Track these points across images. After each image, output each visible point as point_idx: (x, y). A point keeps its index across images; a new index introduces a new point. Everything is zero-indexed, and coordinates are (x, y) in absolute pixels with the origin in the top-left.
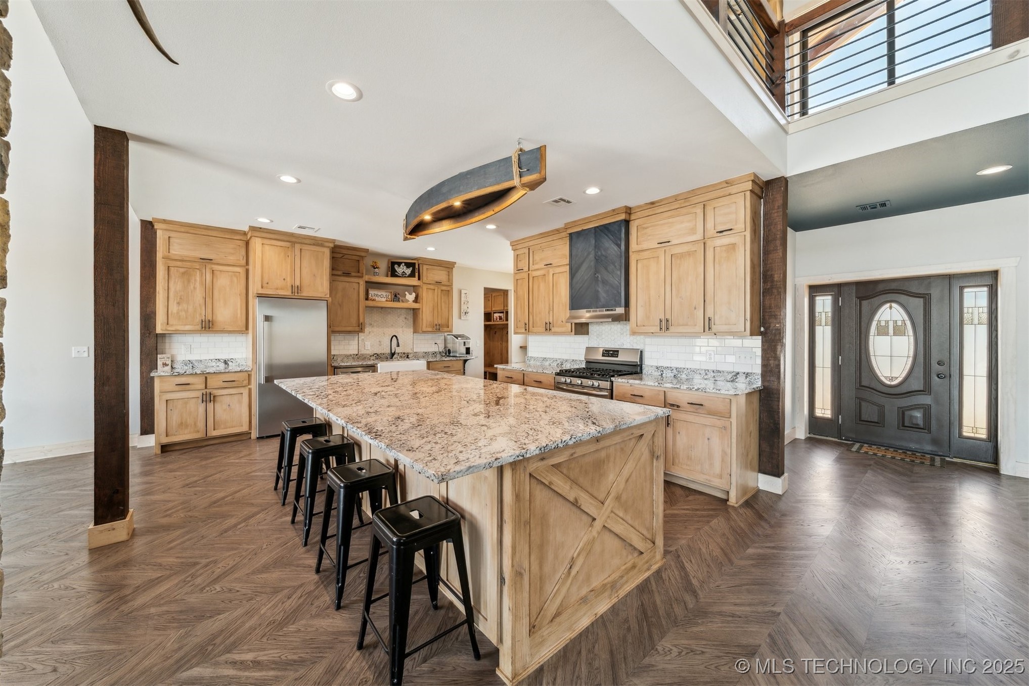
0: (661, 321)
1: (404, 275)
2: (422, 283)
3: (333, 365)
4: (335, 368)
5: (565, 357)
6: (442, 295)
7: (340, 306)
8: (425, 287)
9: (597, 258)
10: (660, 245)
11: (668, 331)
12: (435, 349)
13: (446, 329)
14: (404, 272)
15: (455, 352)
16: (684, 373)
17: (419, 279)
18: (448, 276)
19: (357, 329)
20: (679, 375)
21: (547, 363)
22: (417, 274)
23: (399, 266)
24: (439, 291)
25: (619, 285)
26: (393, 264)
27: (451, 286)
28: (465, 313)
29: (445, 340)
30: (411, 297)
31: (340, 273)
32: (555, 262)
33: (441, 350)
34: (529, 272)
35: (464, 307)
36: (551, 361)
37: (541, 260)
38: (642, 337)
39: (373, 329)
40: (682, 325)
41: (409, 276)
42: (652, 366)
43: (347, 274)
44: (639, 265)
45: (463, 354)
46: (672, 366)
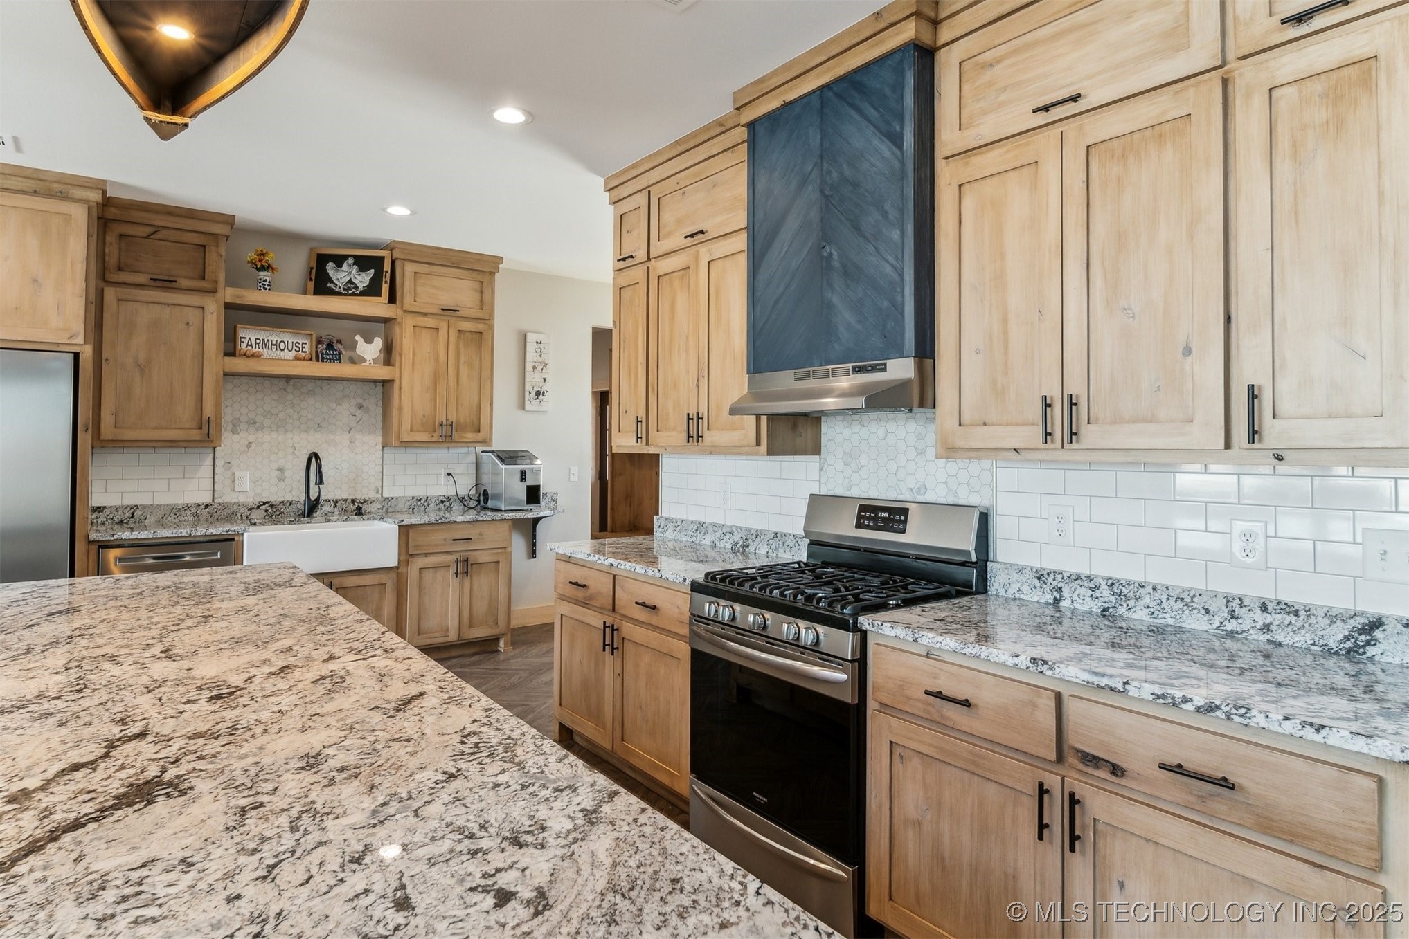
0: (1047, 405)
1: (349, 289)
2: (400, 312)
3: (93, 537)
4: (100, 547)
5: (755, 523)
6: (461, 345)
7: (142, 371)
8: (409, 322)
9: (827, 193)
10: (1042, 118)
11: (1074, 445)
12: (443, 488)
13: (470, 436)
14: (350, 281)
15: (497, 497)
16: (1142, 603)
17: (392, 299)
18: (478, 295)
19: (195, 434)
20: (1121, 610)
21: (707, 540)
22: (385, 288)
23: (339, 265)
24: (453, 334)
25: (896, 277)
26: (322, 260)
27: (488, 320)
28: (538, 394)
29: (478, 465)
30: (370, 350)
31: (142, 279)
32: (713, 225)
33: (463, 492)
34: (649, 264)
35: (533, 380)
36: (718, 534)
37: (679, 222)
38: (986, 464)
39: (260, 434)
40: (1135, 421)
41: (363, 293)
42: (1021, 570)
43: (166, 283)
44: (968, 203)
45: (518, 502)
46: (1094, 572)
